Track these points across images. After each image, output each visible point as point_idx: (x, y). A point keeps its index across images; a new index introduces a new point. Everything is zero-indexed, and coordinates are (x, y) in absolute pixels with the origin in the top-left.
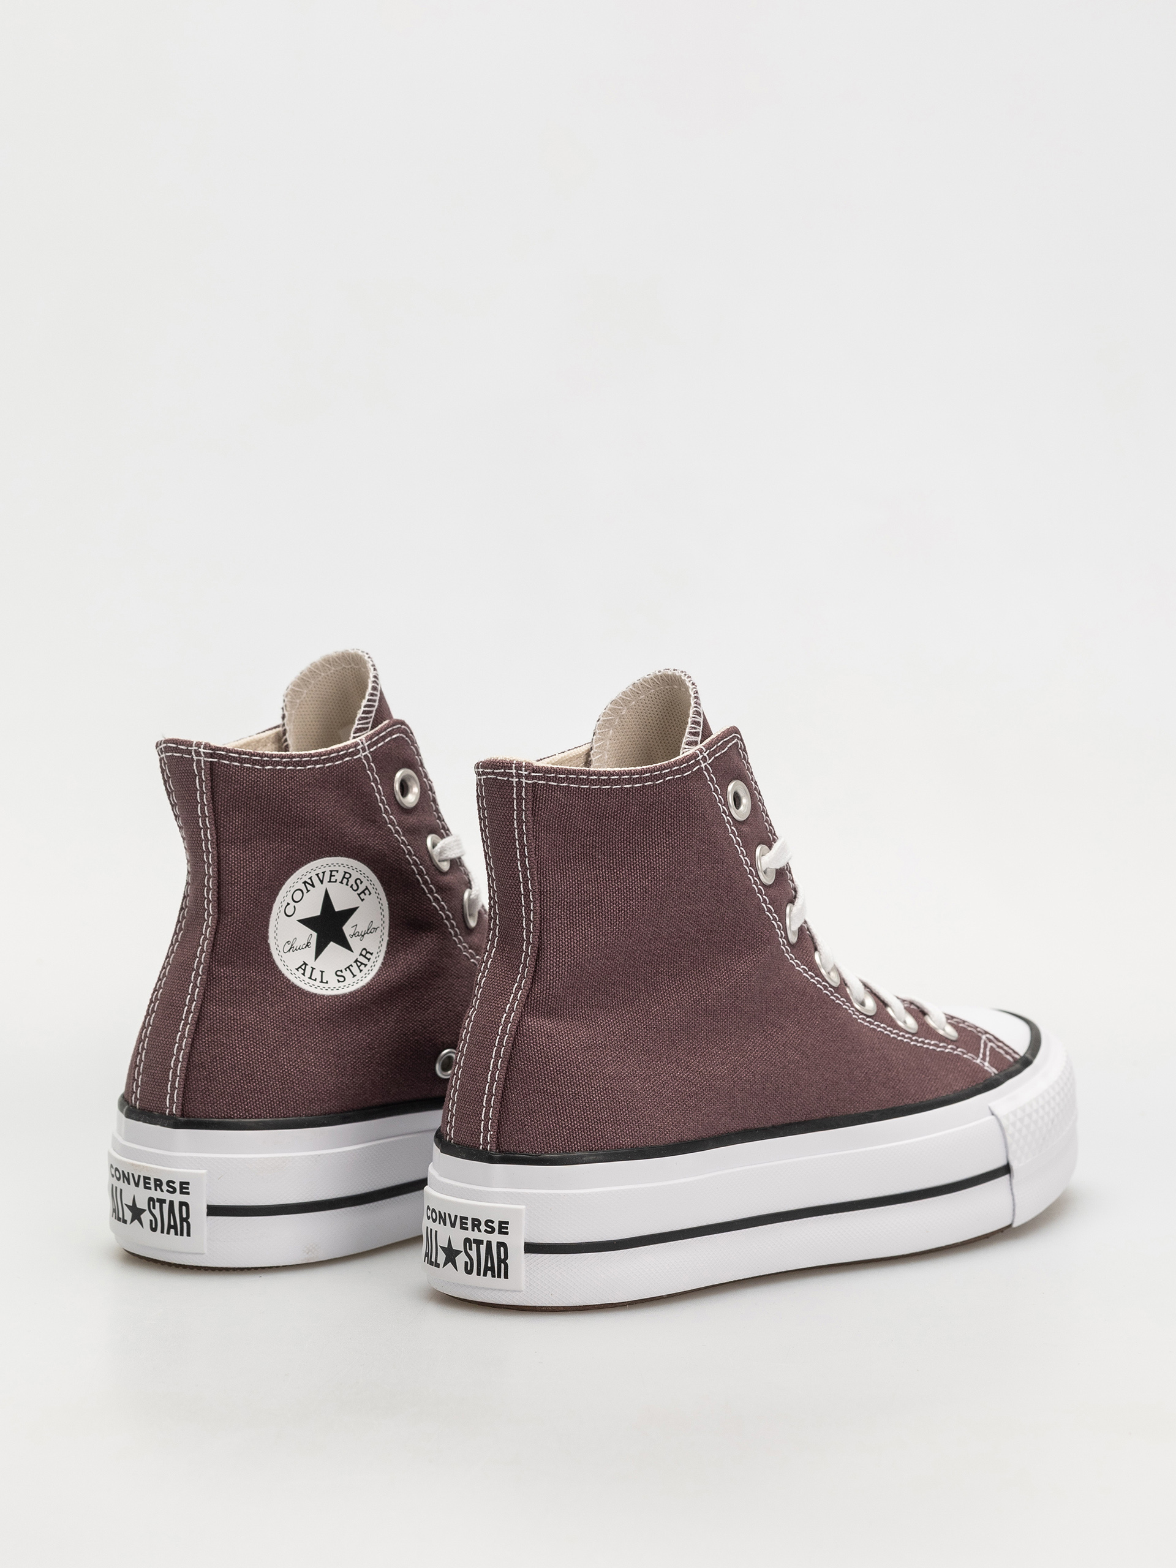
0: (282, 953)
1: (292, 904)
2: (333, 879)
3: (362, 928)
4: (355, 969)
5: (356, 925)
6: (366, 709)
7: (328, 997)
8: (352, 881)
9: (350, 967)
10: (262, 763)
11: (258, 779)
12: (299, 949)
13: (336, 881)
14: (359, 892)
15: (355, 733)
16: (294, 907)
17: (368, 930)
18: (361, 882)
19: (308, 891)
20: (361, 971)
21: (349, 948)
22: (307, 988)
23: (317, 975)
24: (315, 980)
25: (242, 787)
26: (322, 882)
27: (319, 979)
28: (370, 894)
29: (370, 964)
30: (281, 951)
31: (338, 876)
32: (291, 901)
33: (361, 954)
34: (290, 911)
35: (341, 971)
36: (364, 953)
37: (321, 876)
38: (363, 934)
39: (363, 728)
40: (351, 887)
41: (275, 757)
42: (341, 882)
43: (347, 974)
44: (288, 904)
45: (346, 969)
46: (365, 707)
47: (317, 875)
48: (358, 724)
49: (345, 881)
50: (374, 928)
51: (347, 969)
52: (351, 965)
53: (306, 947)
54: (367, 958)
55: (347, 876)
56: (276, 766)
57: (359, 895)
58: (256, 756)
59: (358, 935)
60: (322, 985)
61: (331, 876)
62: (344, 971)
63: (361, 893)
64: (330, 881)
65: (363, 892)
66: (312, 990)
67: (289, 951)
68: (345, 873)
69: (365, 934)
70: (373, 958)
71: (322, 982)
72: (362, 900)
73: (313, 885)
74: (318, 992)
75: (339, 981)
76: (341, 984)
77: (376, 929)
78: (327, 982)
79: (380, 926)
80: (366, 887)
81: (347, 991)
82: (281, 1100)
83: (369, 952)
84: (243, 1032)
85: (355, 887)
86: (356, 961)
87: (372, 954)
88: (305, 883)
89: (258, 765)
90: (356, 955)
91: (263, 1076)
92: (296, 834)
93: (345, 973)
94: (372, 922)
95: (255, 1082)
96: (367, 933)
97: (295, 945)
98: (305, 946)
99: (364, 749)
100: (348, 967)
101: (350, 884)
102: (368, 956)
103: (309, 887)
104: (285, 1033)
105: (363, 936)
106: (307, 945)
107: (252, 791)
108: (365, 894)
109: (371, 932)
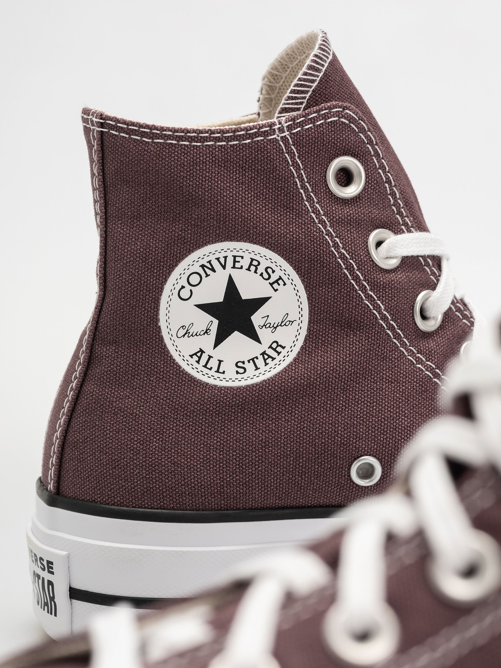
0: (174, 338)
1: (188, 287)
2: (237, 265)
3: (275, 319)
4: (260, 362)
5: (268, 316)
6: (296, 88)
7: (221, 389)
8: (261, 269)
9: (255, 359)
10: (152, 135)
11: (146, 152)
12: (196, 335)
13: (242, 267)
14: (271, 281)
15: (280, 113)
16: (191, 291)
17: (282, 322)
18: (273, 272)
19: (207, 275)
20: (266, 364)
21: (256, 338)
22: (199, 376)
23: (213, 363)
24: (211, 369)
25: (127, 160)
26: (224, 267)
27: (215, 368)
28: (285, 284)
29: (278, 358)
30: (175, 335)
31: (245, 263)
32: (186, 284)
33: (270, 347)
34: (185, 294)
35: (243, 363)
36: (274, 346)
37: (222, 260)
38: (275, 326)
39: (290, 108)
40: (261, 275)
41: (165, 131)
42: (249, 269)
43: (250, 367)
44: (183, 287)
45: (249, 361)
46: (295, 86)
47: (218, 259)
48: (285, 104)
49: (253, 268)
50: (290, 321)
51: (251, 361)
52: (257, 358)
53: (204, 334)
54: (277, 352)
55: (255, 263)
56: (167, 140)
57: (271, 284)
58: (144, 128)
59: (269, 327)
60: (217, 375)
61: (235, 262)
62: (246, 362)
63: (274, 283)
64: (234, 267)
65: (277, 281)
66: (205, 379)
67: (184, 336)
68: (252, 260)
69: (277, 326)
70: (284, 352)
71: (218, 371)
72: (276, 290)
73: (213, 270)
74: (211, 381)
75: (237, 373)
76: (239, 376)
77: (293, 322)
78: (224, 373)
79: (298, 319)
80: (280, 276)
81: (243, 383)
82: (145, 490)
83: (281, 346)
84: (117, 415)
85: (266, 276)
86: (264, 354)
87: (283, 348)
88: (203, 266)
89: (146, 138)
90: (264, 347)
91: (129, 463)
92: (190, 213)
93: (246, 365)
94: (288, 314)
95: (121, 468)
96: (281, 325)
97: (191, 331)
98: (202, 333)
99: (281, 130)
100: (253, 359)
101: (259, 272)
102: (279, 349)
103: (209, 272)
104: (163, 421)
105: (276, 328)
106: (206, 332)
107: (139, 164)
108: (279, 285)
109: (285, 324)
